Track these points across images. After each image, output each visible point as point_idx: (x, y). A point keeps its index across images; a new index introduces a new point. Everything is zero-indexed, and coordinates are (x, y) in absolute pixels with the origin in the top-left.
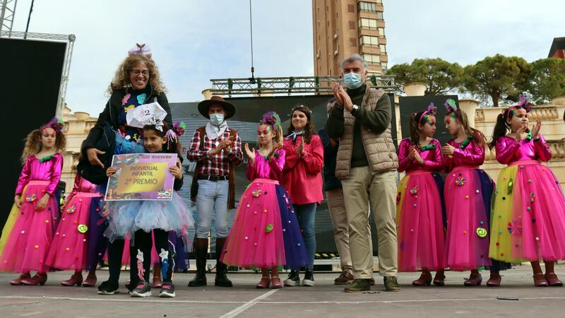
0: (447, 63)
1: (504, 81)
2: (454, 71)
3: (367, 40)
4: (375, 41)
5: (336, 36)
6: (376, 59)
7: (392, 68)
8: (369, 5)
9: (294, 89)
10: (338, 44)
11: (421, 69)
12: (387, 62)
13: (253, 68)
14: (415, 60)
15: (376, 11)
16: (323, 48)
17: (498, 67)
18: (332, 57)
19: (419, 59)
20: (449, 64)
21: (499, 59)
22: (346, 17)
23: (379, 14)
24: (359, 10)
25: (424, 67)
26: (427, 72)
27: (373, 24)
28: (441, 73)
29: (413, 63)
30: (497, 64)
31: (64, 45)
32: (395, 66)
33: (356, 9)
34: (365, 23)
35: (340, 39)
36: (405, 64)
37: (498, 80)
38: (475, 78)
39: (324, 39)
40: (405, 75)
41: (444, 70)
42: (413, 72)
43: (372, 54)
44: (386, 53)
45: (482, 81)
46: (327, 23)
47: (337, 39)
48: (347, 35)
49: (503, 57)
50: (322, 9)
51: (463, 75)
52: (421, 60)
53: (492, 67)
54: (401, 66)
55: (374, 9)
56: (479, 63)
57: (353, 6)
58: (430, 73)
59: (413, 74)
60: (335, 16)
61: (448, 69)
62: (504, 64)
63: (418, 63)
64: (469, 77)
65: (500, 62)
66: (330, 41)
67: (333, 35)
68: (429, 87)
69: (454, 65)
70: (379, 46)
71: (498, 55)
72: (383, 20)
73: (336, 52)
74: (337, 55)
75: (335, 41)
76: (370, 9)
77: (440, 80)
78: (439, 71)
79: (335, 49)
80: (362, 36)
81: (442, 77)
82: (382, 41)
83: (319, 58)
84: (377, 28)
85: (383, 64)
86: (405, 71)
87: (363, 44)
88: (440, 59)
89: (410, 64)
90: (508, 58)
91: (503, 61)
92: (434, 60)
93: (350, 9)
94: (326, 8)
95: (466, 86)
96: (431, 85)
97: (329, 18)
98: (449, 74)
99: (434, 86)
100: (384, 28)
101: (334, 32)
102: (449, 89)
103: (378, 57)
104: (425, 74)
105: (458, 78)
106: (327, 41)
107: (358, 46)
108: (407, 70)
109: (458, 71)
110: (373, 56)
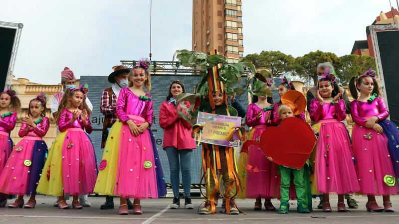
0: (284, 54)
2: (289, 60)
3: (229, 36)
4: (235, 37)
5: (208, 32)
6: (236, 49)
7: (247, 57)
8: (233, 11)
9: (179, 70)
10: (210, 37)
11: (266, 58)
12: (243, 52)
13: (150, 54)
14: (263, 52)
15: (237, 16)
16: (199, 40)
17: (318, 59)
18: (205, 47)
19: (265, 51)
20: (286, 56)
21: (319, 53)
22: (216, 19)
23: (239, 18)
24: (225, 15)
25: (268, 57)
26: (271, 60)
27: (235, 25)
29: (261, 53)
30: (318, 57)
31: (14, 31)
32: (248, 55)
33: (223, 14)
34: (229, 24)
35: (211, 35)
36: (255, 54)
38: (303, 66)
39: (199, 34)
40: (255, 62)
41: (282, 59)
42: (261, 59)
44: (242, 46)
45: (307, 68)
46: (203, 23)
47: (209, 34)
48: (216, 31)
49: (322, 52)
50: (200, 13)
51: (295, 63)
52: (267, 52)
53: (314, 59)
54: (253, 55)
55: (235, 15)
56: (306, 55)
57: (221, 12)
58: (273, 61)
59: (261, 61)
60: (209, 18)
61: (285, 58)
62: (322, 57)
63: (264, 54)
64: (298, 65)
65: (320, 55)
66: (204, 35)
67: (207, 31)
68: (271, 70)
69: (289, 56)
70: (238, 40)
71: (318, 50)
72: (241, 22)
73: (208, 43)
74: (208, 45)
75: (208, 35)
76: (233, 14)
77: (279, 66)
78: (279, 60)
79: (207, 41)
80: (226, 33)
81: (280, 64)
82: (240, 37)
83: (195, 47)
84: (237, 28)
85: (240, 53)
86: (255, 59)
87: (227, 39)
88: (279, 52)
89: (259, 54)
90: (325, 53)
91: (322, 55)
92: (275, 52)
93: (219, 13)
94: (203, 12)
95: (297, 71)
96: (273, 69)
97: (204, 19)
98: (285, 62)
99: (275, 71)
100: (242, 28)
101: (207, 30)
102: (284, 72)
103: (237, 48)
104: (269, 62)
105: (291, 65)
106: (202, 35)
107: (223, 40)
108: (257, 58)
109: (291, 60)
110: (233, 47)
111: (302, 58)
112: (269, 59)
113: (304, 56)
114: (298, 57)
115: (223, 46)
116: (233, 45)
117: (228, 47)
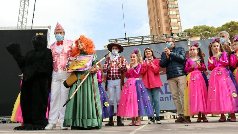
0: (208, 27)
1: (236, 33)
2: (212, 30)
3: (172, 20)
4: (176, 20)
5: (159, 19)
8: (172, 5)
9: (144, 41)
10: (160, 23)
11: (197, 30)
12: (181, 29)
14: (194, 27)
15: (176, 8)
16: (153, 25)
17: (232, 27)
18: (158, 29)
19: (196, 26)
21: (233, 23)
22: (162, 11)
25: (198, 29)
26: (200, 31)
27: (174, 13)
28: (206, 31)
30: (232, 25)
32: (185, 30)
33: (167, 7)
34: (171, 13)
35: (160, 21)
36: (190, 29)
37: (233, 33)
40: (190, 33)
41: (207, 30)
42: (194, 32)
43: (175, 26)
44: (181, 25)
46: (155, 15)
47: (159, 21)
48: (163, 19)
49: (234, 22)
50: (152, 9)
51: (216, 31)
53: (229, 27)
54: (188, 30)
55: (174, 7)
56: (223, 25)
58: (201, 32)
59: (193, 33)
60: (158, 11)
62: (235, 25)
63: (196, 28)
66: (157, 22)
67: (158, 19)
68: (201, 38)
69: (212, 27)
70: (177, 22)
71: (232, 21)
72: (178, 11)
73: (159, 26)
74: (160, 28)
75: (158, 22)
76: (173, 7)
77: (206, 34)
78: (205, 30)
79: (159, 25)
80: (170, 18)
82: (179, 20)
83: (152, 30)
84: (176, 15)
85: (180, 30)
88: (205, 26)
89: (192, 28)
90: (237, 22)
91: (234, 24)
92: (203, 26)
93: (164, 7)
94: (154, 8)
96: (202, 37)
97: (155, 12)
98: (210, 31)
99: (203, 38)
100: (179, 14)
103: (178, 27)
104: (199, 33)
105: (214, 33)
106: (155, 22)
107: (169, 23)
108: (191, 31)
109: (214, 30)
110: (175, 27)
111: (221, 27)
112: (199, 31)
114: (218, 27)
115: (169, 27)
116: (175, 25)
117: (172, 27)
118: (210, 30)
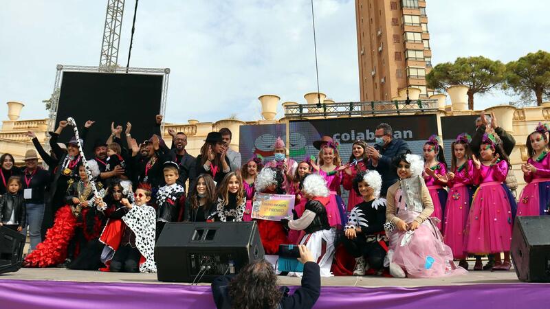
0: (489, 60)
1: (547, 76)
2: (496, 69)
3: (410, 36)
4: (418, 37)
5: (379, 33)
6: (420, 55)
7: (436, 67)
8: (412, 1)
10: (382, 40)
11: (464, 68)
12: (430, 57)
14: (458, 59)
15: (419, 7)
16: (367, 43)
17: (540, 63)
18: (376, 54)
19: (461, 57)
20: (492, 62)
21: (541, 55)
22: (389, 14)
23: (422, 10)
24: (402, 7)
25: (466, 66)
26: (470, 70)
27: (416, 20)
28: (484, 70)
29: (456, 62)
30: (539, 60)
32: (438, 65)
33: (398, 5)
34: (408, 19)
35: (383, 37)
36: (448, 63)
37: (541, 77)
38: (518, 74)
39: (367, 37)
40: (448, 74)
41: (486, 68)
42: (456, 70)
43: (415, 50)
44: (429, 48)
45: (525, 77)
46: (371, 21)
47: (380, 35)
48: (390, 31)
49: (546, 53)
50: (365, 6)
51: (505, 72)
52: (464, 58)
53: (534, 63)
54: (444, 65)
55: (416, 6)
56: (522, 59)
57: (395, 3)
58: (473, 71)
59: (456, 72)
60: (379, 13)
61: (490, 67)
62: (547, 60)
63: (461, 61)
64: (511, 74)
65: (542, 58)
66: (374, 38)
67: (377, 32)
68: (472, 84)
69: (496, 63)
70: (422, 41)
71: (540, 51)
72: (426, 15)
73: (380, 49)
74: (381, 51)
75: (379, 38)
76: (412, 5)
77: (483, 77)
78: (482, 69)
79: (379, 46)
80: (405, 32)
81: (484, 75)
82: (425, 36)
83: (363, 54)
84: (420, 24)
85: (426, 59)
86: (448, 70)
87: (407, 40)
89: (453, 63)
91: (545, 57)
92: (477, 58)
93: (393, 6)
94: (369, 6)
95: (509, 82)
96: (474, 82)
97: (373, 16)
98: (491, 71)
99: (478, 84)
100: (426, 23)
101: (377, 30)
102: (491, 85)
103: (422, 52)
104: (468, 72)
105: (500, 76)
106: (371, 39)
107: (402, 43)
108: (450, 68)
109: (500, 68)
110: (417, 52)
111: (517, 62)
112: (468, 69)
113: (519, 61)
114: (511, 63)
115: (402, 51)
117: (409, 52)
118: (492, 68)
